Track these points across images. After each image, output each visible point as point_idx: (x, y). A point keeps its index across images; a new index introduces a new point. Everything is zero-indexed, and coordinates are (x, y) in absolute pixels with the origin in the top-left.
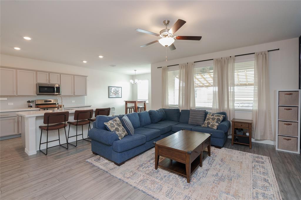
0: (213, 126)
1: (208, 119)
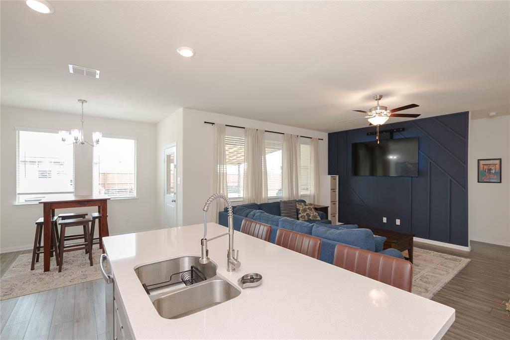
0: (315, 216)
1: (304, 210)
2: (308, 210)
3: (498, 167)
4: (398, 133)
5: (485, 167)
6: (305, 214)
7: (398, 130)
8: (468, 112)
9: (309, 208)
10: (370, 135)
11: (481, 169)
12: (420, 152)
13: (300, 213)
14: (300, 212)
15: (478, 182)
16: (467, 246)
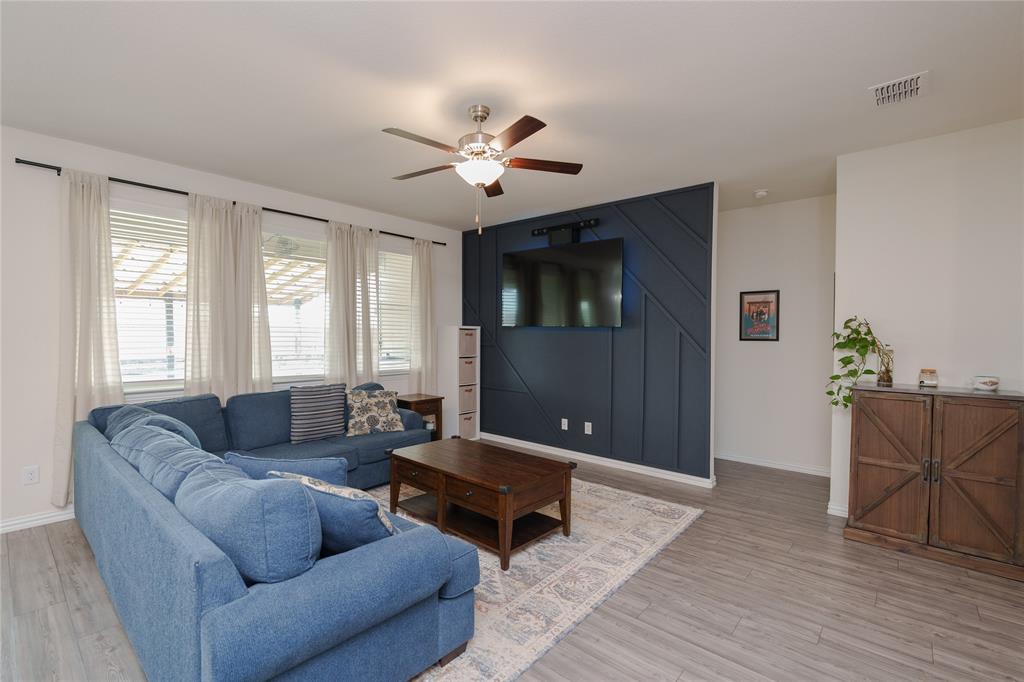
0: (390, 423)
1: (364, 409)
2: (376, 409)
3: (773, 307)
4: (589, 230)
5: (753, 308)
6: (364, 419)
7: (588, 225)
8: (712, 184)
9: (377, 404)
10: (539, 234)
11: (746, 312)
12: (627, 271)
13: (353, 417)
14: (353, 413)
15: (741, 339)
16: (708, 476)
